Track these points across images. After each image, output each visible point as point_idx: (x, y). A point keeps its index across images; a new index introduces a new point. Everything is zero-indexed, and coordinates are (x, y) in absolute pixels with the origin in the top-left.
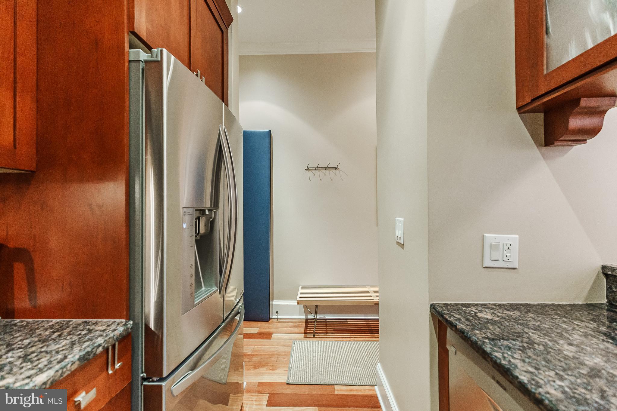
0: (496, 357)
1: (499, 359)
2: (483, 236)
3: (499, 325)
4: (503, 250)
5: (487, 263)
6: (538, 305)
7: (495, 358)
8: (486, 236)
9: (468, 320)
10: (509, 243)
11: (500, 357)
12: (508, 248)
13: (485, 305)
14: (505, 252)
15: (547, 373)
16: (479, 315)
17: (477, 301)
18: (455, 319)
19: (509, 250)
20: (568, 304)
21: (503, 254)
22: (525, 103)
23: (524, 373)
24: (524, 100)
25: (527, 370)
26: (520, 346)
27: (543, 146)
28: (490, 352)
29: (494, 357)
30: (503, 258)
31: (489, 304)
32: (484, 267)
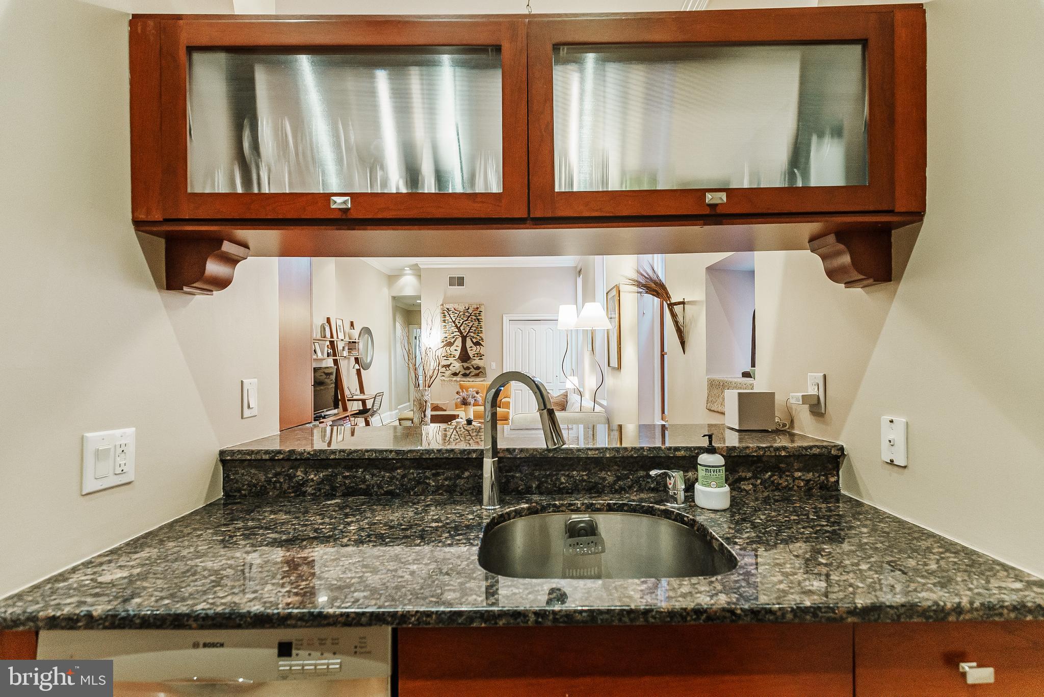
0: (203, 609)
1: (210, 609)
2: (83, 437)
3: (151, 575)
4: (115, 457)
5: (89, 487)
6: (161, 528)
7: (204, 612)
8: (86, 436)
9: (97, 595)
10: (123, 442)
11: (208, 606)
12: (123, 451)
13: (90, 562)
14: (118, 459)
15: (266, 589)
16: (100, 579)
17: (71, 563)
18: (73, 605)
19: (123, 454)
20: (192, 513)
21: (115, 462)
22: (150, 218)
23: (252, 603)
24: (148, 212)
25: (249, 600)
26: (210, 583)
27: (164, 289)
28: (189, 609)
29: (200, 612)
30: (114, 469)
31: (93, 558)
32: (83, 494)
